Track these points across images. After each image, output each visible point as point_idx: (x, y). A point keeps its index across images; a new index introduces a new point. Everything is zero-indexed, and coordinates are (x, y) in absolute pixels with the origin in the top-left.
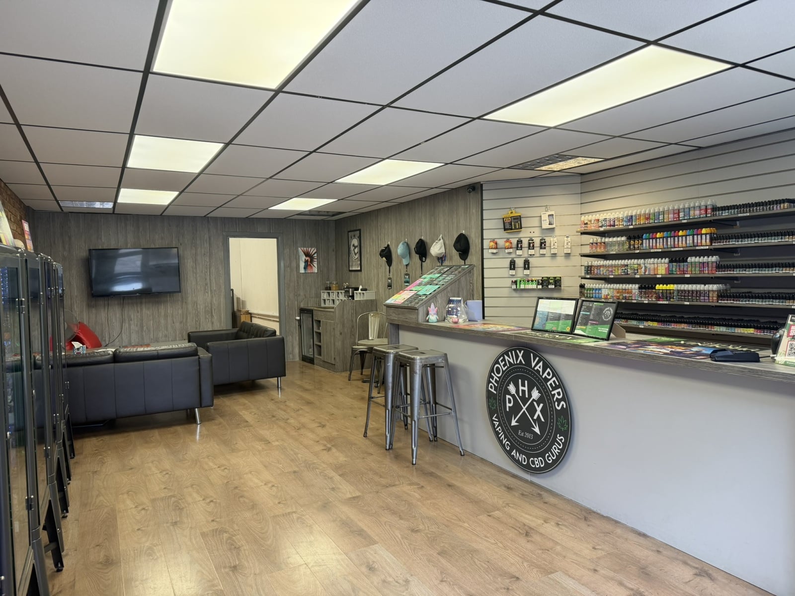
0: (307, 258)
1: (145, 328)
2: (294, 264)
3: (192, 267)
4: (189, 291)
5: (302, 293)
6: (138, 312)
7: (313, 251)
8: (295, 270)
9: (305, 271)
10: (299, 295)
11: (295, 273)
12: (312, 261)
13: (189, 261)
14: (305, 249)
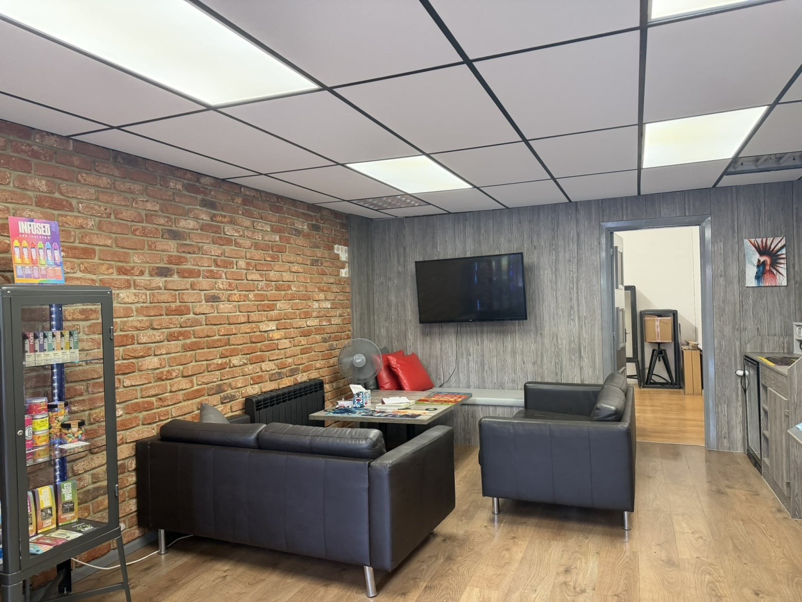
0: (762, 259)
1: (486, 367)
2: (734, 271)
3: (551, 281)
4: (546, 317)
5: (750, 325)
6: (478, 345)
7: (777, 243)
8: (736, 281)
9: (758, 283)
10: (745, 329)
11: (736, 286)
12: (774, 264)
13: (546, 272)
14: (759, 240)
